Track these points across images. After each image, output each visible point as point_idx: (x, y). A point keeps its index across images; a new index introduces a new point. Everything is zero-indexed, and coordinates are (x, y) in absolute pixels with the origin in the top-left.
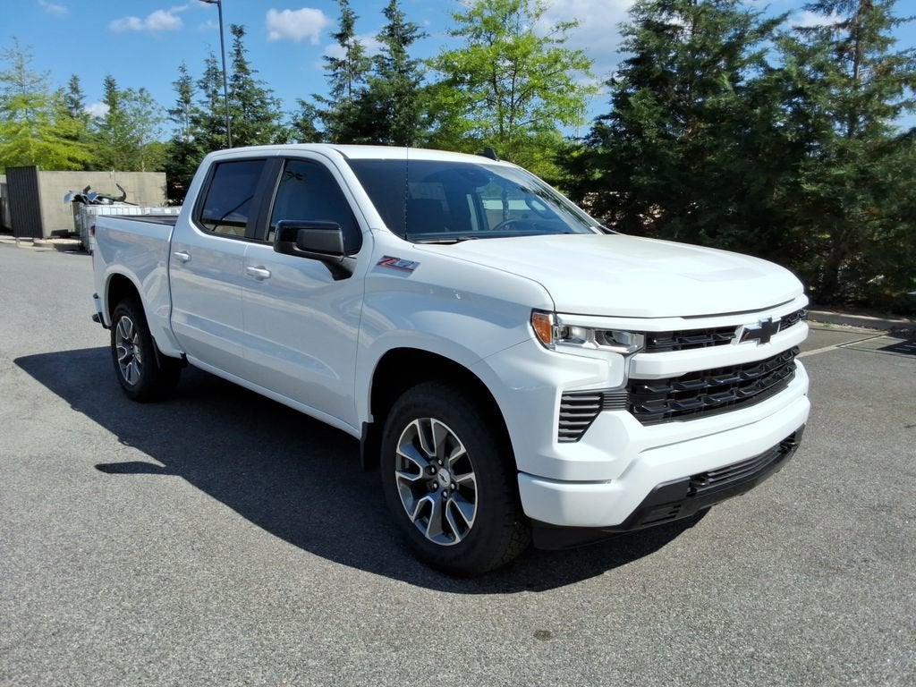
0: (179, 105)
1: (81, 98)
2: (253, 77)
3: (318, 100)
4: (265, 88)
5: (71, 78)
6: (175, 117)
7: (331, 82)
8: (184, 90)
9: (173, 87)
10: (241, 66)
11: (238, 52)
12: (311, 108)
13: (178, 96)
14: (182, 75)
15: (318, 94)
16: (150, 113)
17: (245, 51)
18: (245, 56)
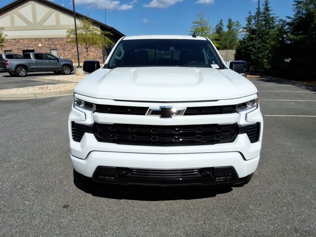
0: (246, 26)
1: (223, 27)
2: (270, 12)
3: (289, 18)
4: (275, 16)
5: (220, 20)
6: (245, 30)
7: (295, 10)
8: (249, 20)
9: (246, 20)
10: (267, 9)
11: (266, 4)
12: (285, 22)
13: (247, 23)
14: (249, 15)
15: (288, 16)
16: (239, 29)
17: (269, 3)
18: (269, 5)
